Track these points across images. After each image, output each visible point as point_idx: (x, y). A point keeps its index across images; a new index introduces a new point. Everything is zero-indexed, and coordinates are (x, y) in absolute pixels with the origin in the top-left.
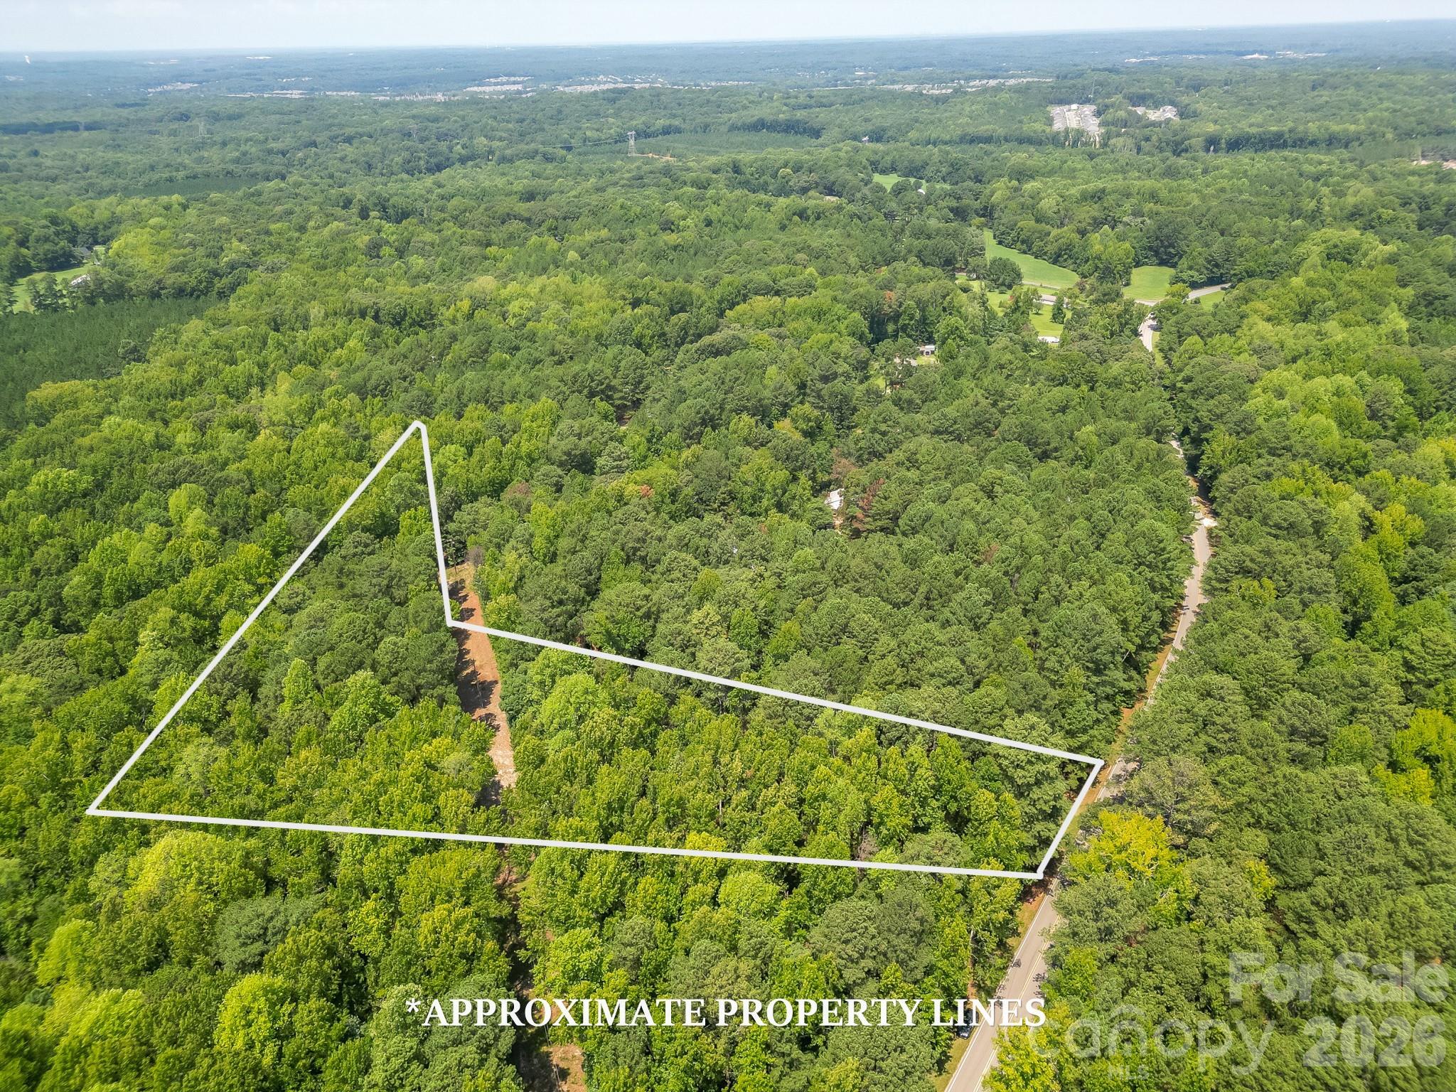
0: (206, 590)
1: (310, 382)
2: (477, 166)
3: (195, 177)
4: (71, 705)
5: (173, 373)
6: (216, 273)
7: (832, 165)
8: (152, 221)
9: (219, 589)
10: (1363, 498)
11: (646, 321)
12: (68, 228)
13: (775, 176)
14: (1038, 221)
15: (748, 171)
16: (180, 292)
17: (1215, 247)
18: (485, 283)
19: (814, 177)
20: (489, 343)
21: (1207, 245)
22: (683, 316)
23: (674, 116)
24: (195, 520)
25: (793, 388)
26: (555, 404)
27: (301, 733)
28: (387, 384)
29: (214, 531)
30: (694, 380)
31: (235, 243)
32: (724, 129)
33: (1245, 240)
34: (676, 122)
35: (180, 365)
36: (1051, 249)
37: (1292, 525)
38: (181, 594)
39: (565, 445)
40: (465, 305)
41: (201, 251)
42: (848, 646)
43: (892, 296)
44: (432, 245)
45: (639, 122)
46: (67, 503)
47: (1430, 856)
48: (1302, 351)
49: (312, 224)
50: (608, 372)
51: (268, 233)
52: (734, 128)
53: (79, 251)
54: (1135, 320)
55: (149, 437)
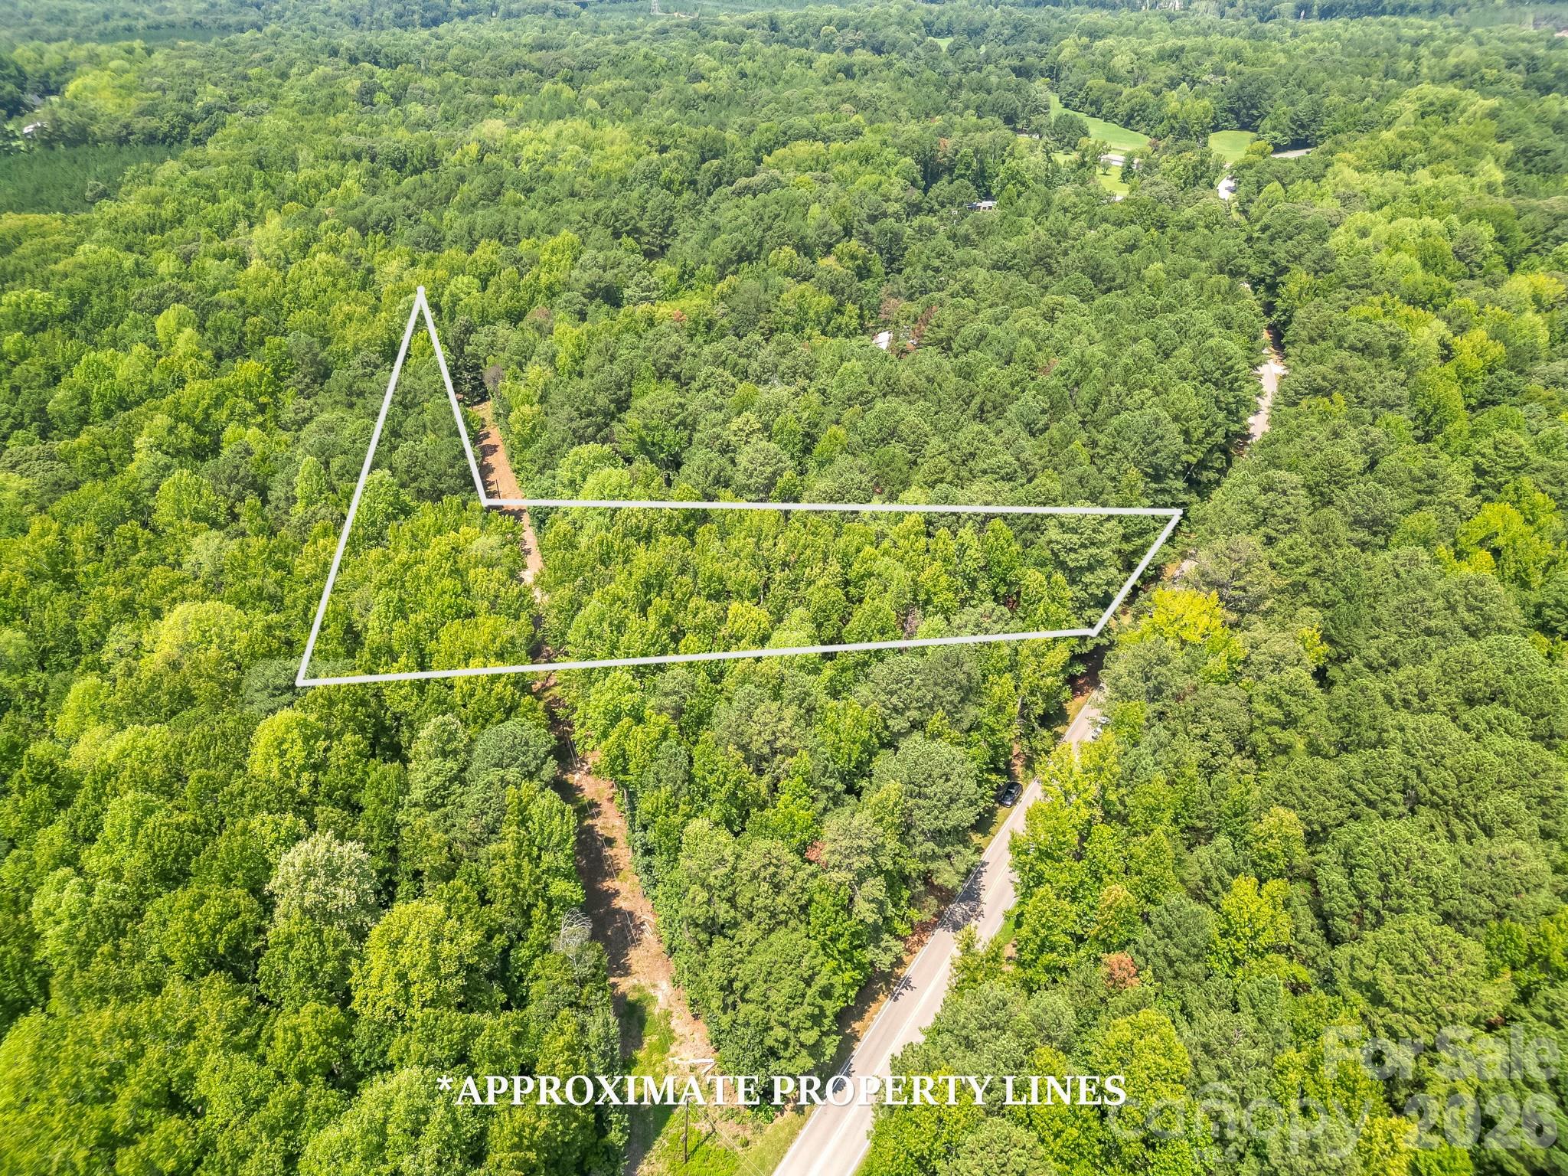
0: (203, 404)
1: (303, 217)
2: (479, 21)
4: (67, 500)
5: (149, 208)
6: (189, 118)
7: (881, 24)
8: (113, 64)
9: (218, 402)
10: (1444, 324)
11: (675, 164)
12: (14, 73)
13: (817, 34)
14: (1109, 80)
15: (787, 28)
16: (151, 138)
17: (1300, 106)
18: (493, 127)
19: (861, 35)
20: (502, 184)
21: (1292, 104)
22: (716, 162)
24: (186, 340)
25: (838, 228)
26: (576, 238)
27: (317, 528)
28: (390, 220)
29: (208, 354)
30: (730, 214)
31: (210, 87)
33: (1335, 98)
35: (158, 202)
36: (1122, 110)
37: (1367, 346)
38: (177, 404)
39: (587, 277)
40: (473, 149)
41: (171, 96)
42: (897, 448)
43: (948, 144)
44: (433, 93)
46: (43, 327)
47: (1487, 619)
48: (1389, 197)
49: (294, 70)
50: (634, 212)
51: (246, 78)
53: (30, 98)
54: (1212, 174)
55: (128, 266)
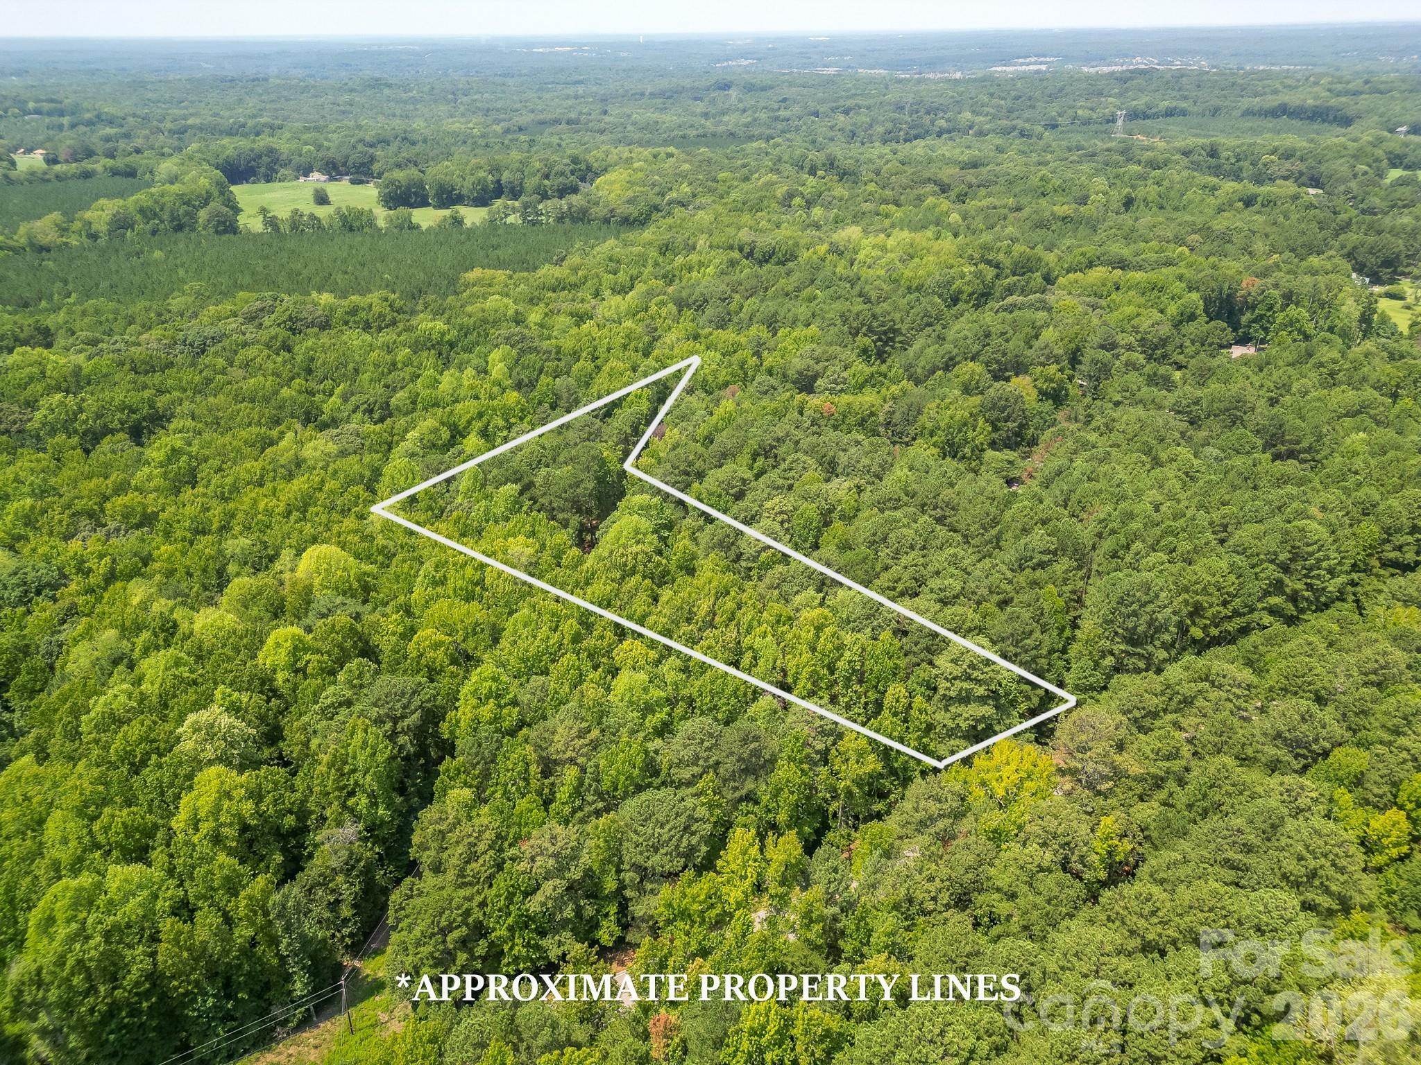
3: (704, 136)
6: (656, 208)
15: (1225, 154)
16: (624, 221)
18: (852, 232)
19: (1302, 167)
23: (1185, 98)
31: (684, 186)
32: (1237, 113)
34: (1184, 105)
41: (655, 190)
42: (881, 553)
45: (1140, 103)
49: (756, 175)
51: (715, 180)
52: (1249, 113)
53: (581, 184)
55: (511, 312)
